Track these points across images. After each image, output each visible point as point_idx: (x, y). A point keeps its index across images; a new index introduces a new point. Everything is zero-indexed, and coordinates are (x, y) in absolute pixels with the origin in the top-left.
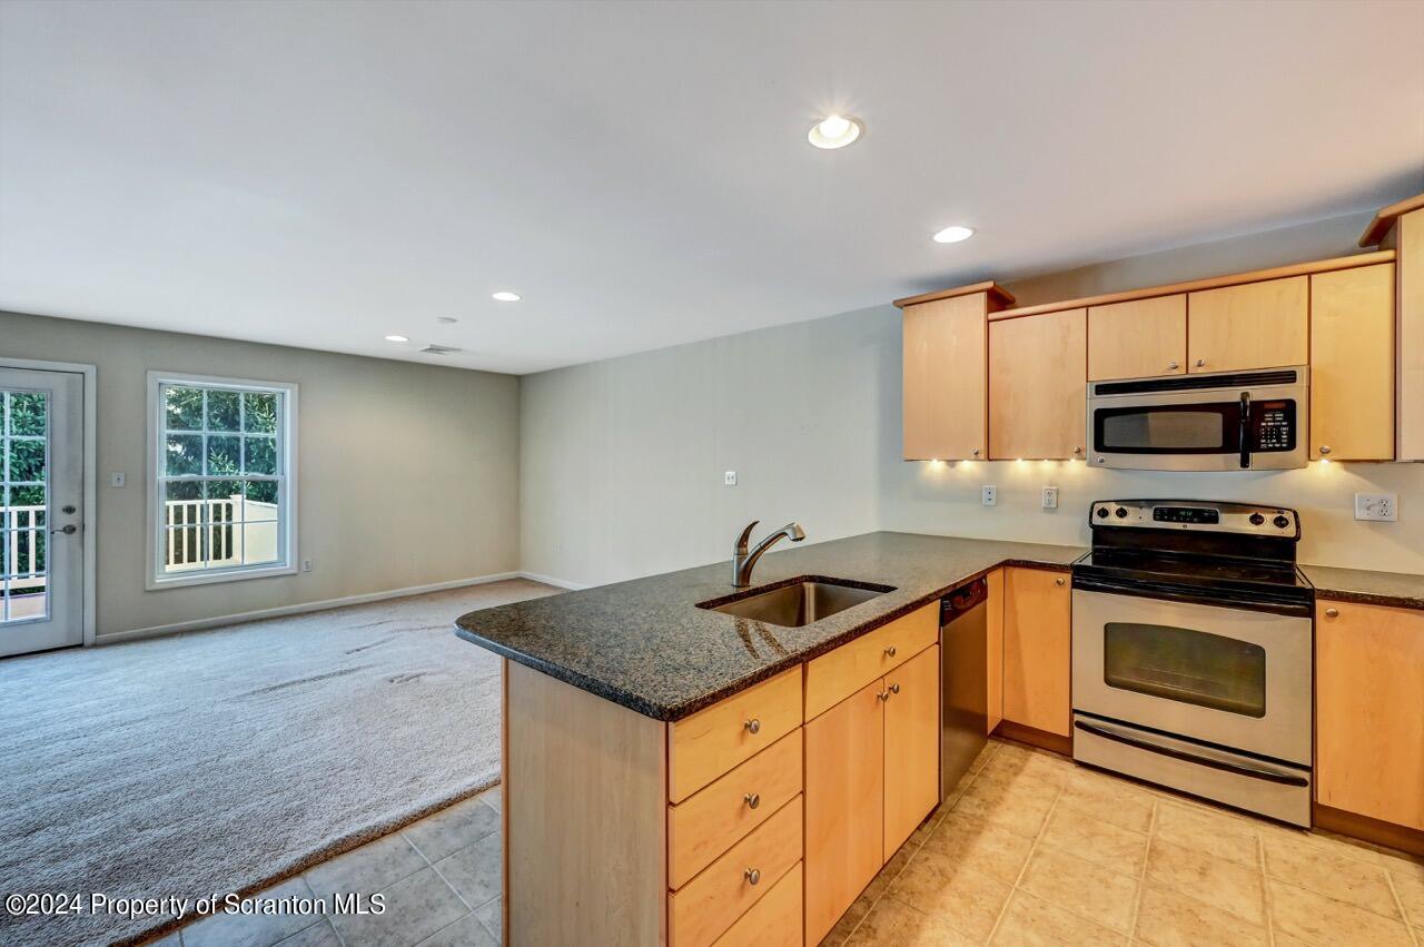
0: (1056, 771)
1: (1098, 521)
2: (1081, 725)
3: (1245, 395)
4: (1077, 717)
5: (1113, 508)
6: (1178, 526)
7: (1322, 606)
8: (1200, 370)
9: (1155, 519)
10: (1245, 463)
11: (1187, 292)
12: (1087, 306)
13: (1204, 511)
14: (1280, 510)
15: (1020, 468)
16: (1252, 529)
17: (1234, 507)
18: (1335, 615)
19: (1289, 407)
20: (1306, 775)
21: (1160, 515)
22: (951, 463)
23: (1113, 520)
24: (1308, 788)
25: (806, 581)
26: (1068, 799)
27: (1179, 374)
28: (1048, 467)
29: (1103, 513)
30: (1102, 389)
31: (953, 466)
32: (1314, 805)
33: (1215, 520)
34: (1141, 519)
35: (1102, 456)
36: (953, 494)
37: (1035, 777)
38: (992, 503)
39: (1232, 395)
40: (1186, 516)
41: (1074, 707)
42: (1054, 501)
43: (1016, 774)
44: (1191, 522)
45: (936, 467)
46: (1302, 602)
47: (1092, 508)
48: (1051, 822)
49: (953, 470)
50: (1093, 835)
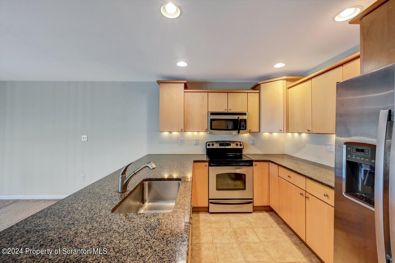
0: (207, 217)
1: (208, 147)
2: (211, 203)
3: (238, 117)
4: (210, 201)
5: (211, 144)
6: (224, 147)
7: (254, 163)
8: (230, 111)
9: (220, 146)
10: (239, 133)
11: (228, 92)
12: (208, 92)
13: (228, 143)
14: (240, 142)
15: (189, 134)
16: (236, 147)
17: (233, 142)
18: (256, 165)
19: (245, 121)
20: (252, 201)
21: (221, 145)
22: (170, 132)
23: (211, 147)
24: (252, 204)
25: (144, 181)
26: (213, 225)
27: (226, 111)
28: (196, 133)
29: (209, 145)
30: (212, 114)
31: (171, 133)
32: (254, 207)
33: (230, 145)
34: (216, 146)
35: (212, 131)
36: (171, 141)
37: (203, 222)
38: (182, 143)
39: (236, 117)
40: (225, 145)
41: (209, 198)
42: (197, 142)
43: (199, 223)
44: (226, 146)
45: (166, 134)
46: (250, 163)
47: (206, 144)
48: (214, 235)
49: (171, 134)
50: (223, 234)
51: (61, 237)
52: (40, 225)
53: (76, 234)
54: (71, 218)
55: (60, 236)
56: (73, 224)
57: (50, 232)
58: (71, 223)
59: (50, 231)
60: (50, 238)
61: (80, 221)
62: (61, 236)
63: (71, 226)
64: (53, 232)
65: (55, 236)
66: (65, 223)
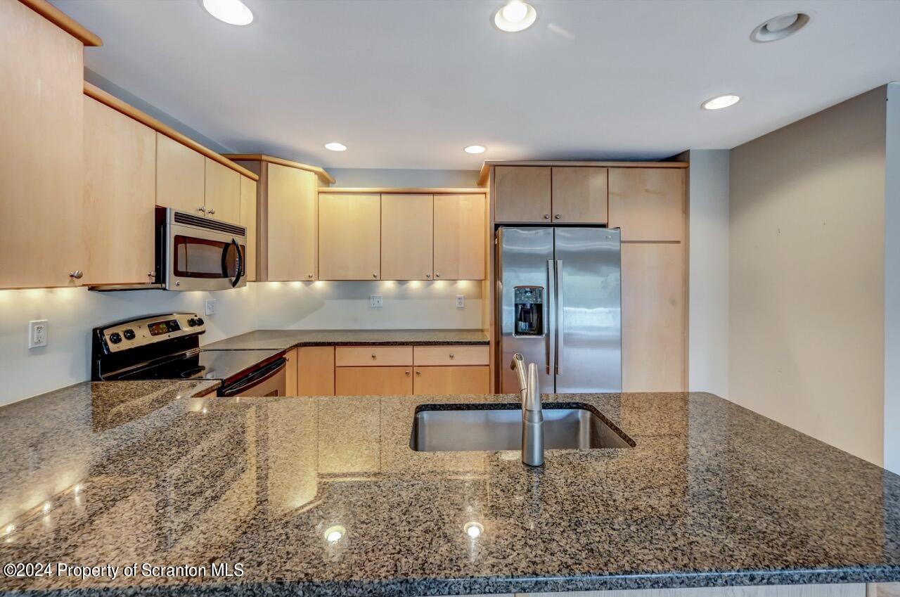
51: (741, 464)
52: (769, 512)
53: (717, 455)
54: (702, 482)
55: (741, 467)
56: (708, 470)
57: (753, 484)
58: (709, 473)
59: (753, 486)
60: (757, 475)
61: (694, 466)
62: (738, 466)
63: (713, 469)
64: (747, 479)
65: (747, 472)
66: (721, 481)
